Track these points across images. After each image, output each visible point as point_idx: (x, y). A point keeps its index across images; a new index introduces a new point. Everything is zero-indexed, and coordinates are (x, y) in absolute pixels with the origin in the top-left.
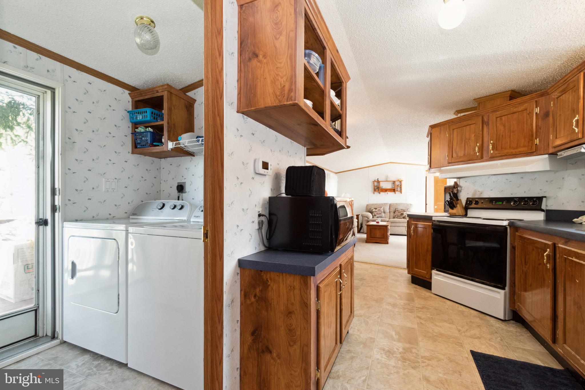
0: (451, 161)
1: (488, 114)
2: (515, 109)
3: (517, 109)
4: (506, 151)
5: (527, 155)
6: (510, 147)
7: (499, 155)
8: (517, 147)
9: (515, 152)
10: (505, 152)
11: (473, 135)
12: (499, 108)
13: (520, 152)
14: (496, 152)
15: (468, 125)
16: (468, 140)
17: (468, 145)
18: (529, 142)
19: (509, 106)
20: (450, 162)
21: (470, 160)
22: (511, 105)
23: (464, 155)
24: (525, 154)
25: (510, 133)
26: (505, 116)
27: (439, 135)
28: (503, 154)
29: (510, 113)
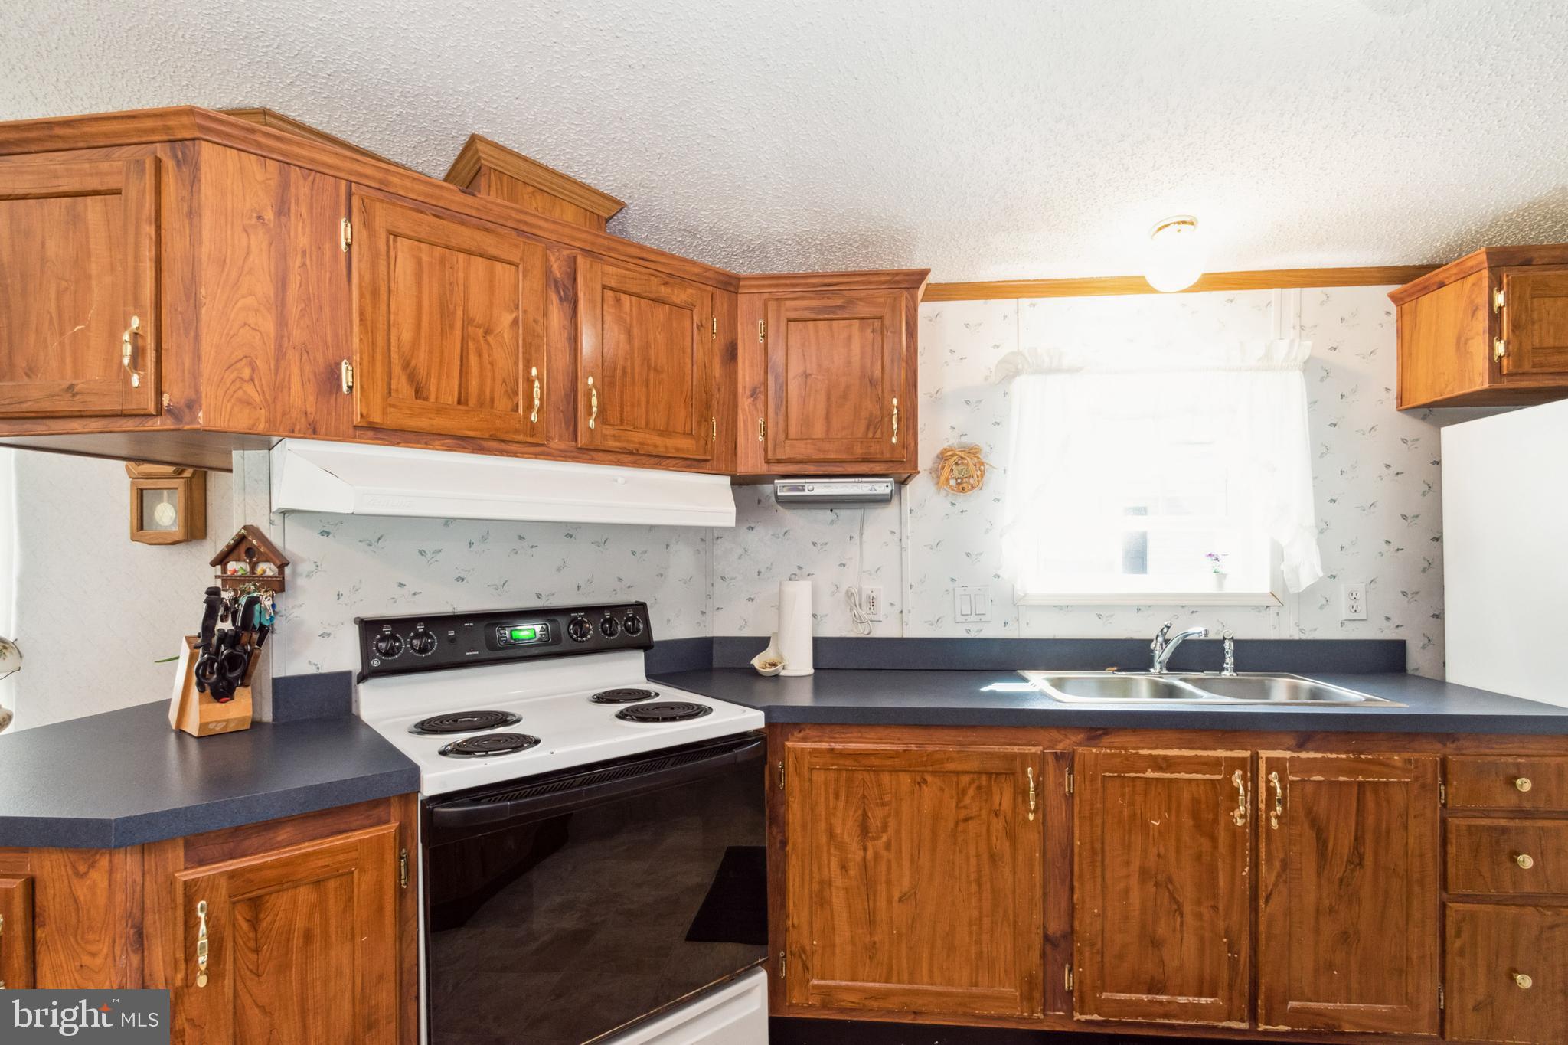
0: (385, 413)
1: (566, 252)
2: (662, 289)
3: (669, 290)
4: (637, 437)
5: (689, 466)
6: (647, 424)
7: (617, 444)
8: (667, 432)
9: (666, 447)
10: (636, 440)
11: (507, 318)
12: (610, 249)
13: (678, 450)
14: (607, 431)
15: (480, 256)
16: (480, 332)
17: (480, 355)
18: (699, 423)
19: (642, 262)
20: (376, 417)
21: (492, 438)
22: (646, 264)
23: (459, 402)
24: (688, 462)
25: (649, 368)
26: (631, 294)
27: (269, 215)
28: (630, 446)
29: (650, 295)
